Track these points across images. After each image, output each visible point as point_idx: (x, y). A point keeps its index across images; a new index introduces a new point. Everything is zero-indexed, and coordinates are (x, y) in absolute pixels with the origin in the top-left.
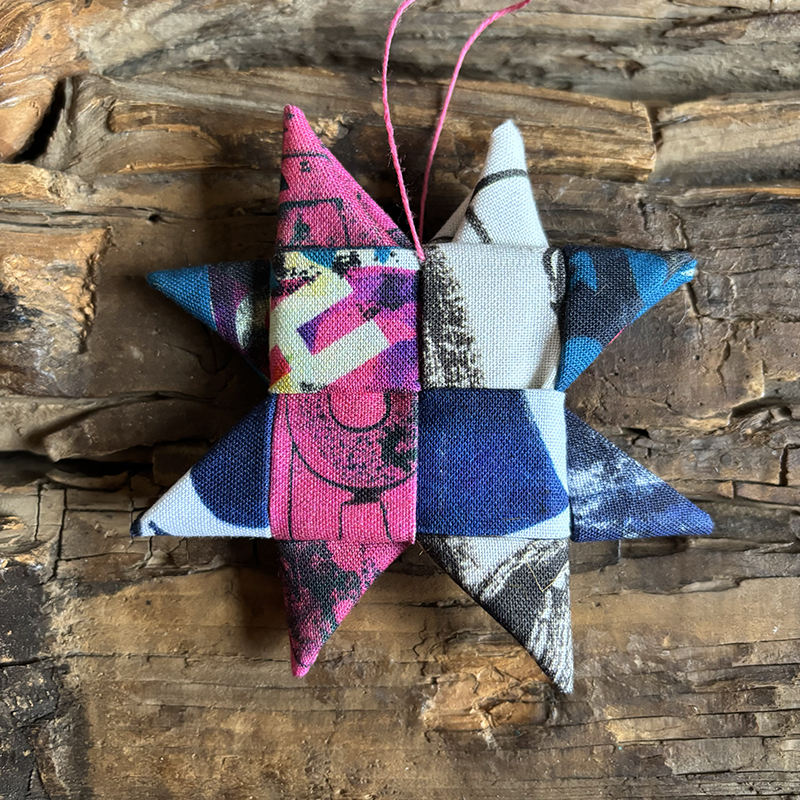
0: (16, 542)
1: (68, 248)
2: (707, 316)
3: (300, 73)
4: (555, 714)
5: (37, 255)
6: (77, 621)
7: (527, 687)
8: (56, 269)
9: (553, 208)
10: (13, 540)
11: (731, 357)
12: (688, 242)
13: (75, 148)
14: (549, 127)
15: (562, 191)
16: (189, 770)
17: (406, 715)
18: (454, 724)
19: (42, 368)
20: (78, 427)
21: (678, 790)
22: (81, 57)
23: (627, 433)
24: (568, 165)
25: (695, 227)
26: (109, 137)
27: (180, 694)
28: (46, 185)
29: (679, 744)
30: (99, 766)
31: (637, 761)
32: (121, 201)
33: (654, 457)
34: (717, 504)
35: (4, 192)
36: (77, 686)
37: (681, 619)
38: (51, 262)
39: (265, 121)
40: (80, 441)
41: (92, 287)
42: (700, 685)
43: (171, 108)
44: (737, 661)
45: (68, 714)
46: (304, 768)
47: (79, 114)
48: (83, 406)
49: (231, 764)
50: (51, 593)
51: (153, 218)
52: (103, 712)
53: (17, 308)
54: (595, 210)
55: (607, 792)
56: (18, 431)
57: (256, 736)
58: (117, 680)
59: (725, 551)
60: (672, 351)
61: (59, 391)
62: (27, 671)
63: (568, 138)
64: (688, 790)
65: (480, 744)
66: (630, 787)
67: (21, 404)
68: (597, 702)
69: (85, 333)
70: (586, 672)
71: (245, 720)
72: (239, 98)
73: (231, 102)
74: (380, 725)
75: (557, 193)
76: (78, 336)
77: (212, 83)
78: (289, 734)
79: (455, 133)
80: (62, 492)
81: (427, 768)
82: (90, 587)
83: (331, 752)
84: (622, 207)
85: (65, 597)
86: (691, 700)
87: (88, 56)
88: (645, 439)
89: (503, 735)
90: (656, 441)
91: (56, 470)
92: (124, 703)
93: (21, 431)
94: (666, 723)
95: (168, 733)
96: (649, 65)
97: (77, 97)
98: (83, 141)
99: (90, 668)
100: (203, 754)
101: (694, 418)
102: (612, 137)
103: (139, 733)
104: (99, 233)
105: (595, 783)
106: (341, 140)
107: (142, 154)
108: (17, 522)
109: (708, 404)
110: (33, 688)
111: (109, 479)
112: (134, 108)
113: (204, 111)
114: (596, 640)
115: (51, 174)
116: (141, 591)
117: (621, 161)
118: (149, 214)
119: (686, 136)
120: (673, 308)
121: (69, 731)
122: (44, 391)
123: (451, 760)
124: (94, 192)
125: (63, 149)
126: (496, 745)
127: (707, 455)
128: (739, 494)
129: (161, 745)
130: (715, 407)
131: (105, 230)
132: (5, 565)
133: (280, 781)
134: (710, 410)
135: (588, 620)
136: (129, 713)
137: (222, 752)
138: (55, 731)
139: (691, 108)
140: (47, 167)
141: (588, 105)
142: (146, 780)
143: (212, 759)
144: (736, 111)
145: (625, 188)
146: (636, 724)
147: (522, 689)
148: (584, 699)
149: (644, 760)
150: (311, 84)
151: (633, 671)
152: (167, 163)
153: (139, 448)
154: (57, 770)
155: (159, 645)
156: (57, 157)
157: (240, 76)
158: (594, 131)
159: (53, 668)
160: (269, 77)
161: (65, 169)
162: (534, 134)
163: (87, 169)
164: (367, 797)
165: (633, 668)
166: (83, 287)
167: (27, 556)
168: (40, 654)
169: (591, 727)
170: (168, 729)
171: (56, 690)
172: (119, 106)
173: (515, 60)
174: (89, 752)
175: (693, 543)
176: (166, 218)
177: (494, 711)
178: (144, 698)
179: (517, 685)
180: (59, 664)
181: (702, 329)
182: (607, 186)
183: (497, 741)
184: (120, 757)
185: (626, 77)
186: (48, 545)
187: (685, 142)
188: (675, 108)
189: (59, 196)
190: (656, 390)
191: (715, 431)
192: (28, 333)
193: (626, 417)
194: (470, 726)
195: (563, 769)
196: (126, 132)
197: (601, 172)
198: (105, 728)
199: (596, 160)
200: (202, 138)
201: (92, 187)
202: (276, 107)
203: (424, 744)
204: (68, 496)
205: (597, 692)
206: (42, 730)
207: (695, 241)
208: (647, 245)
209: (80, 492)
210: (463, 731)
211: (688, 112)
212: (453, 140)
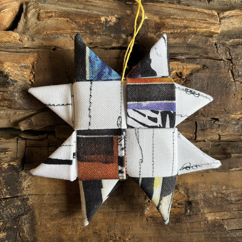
0: (10, 158)
1: (25, 60)
2: (237, 81)
3: (102, 1)
4: (188, 211)
5: (15, 62)
6: (31, 183)
7: (179, 202)
8: (21, 67)
9: (187, 45)
10: (9, 157)
12: (231, 57)
13: (27, 26)
14: (185, 19)
15: (190, 40)
16: (69, 231)
17: (140, 213)
18: (156, 215)
19: (18, 100)
20: (30, 119)
21: (228, 235)
23: (212, 119)
24: (192, 31)
25: (234, 51)
26: (38, 22)
28: (18, 39)
29: (228, 220)
30: (39, 230)
31: (215, 226)
32: (43, 44)
33: (220, 128)
34: (239, 142)
35: (4, 41)
36: (32, 205)
37: (229, 180)
38: (20, 64)
39: (91, 17)
40: (31, 124)
41: (34, 73)
42: (235, 201)
43: (59, 12)
45: (29, 214)
46: (107, 230)
47: (28, 14)
48: (31, 112)
49: (83, 229)
50: (22, 174)
51: (54, 50)
52: (40, 213)
53: (9, 80)
54: (201, 46)
55: (205, 236)
56: (10, 121)
58: (45, 202)
60: (226, 93)
61: (23, 108)
62: (15, 200)
63: (192, 22)
64: (231, 235)
66: (213, 235)
67: (11, 112)
68: (202, 207)
70: (198, 197)
72: (82, 9)
73: (79, 10)
74: (131, 216)
75: (188, 40)
77: (73, 4)
78: (102, 219)
79: (154, 21)
80: (25, 141)
81: (147, 229)
83: (116, 225)
84: (209, 45)
85: (27, 175)
86: (232, 206)
88: (218, 121)
89: (172, 218)
90: (221, 122)
91: (23, 134)
92: (47, 210)
93: (11, 121)
94: (224, 214)
95: (62, 220)
97: (27, 9)
98: (30, 23)
99: (36, 199)
100: (73, 226)
101: (233, 114)
102: (206, 22)
103: (52, 220)
104: (36, 54)
105: (201, 233)
106: (117, 23)
107: (50, 28)
108: (10, 151)
109: (238, 110)
110: (17, 205)
111: (41, 136)
112: (47, 12)
113: (71, 13)
114: (201, 187)
115: (19, 35)
117: (209, 30)
118: (52, 48)
119: (228, 22)
120: (226, 78)
121: (29, 219)
122: (18, 107)
123: (155, 227)
124: (34, 41)
125: (23, 26)
127: (237, 126)
129: (59, 223)
131: (38, 54)
132: (7, 165)
133: (99, 235)
134: (239, 112)
135: (199, 181)
136: (49, 213)
137: (80, 225)
138: (25, 220)
140: (18, 33)
141: (198, 11)
142: (55, 235)
143: (76, 228)
145: (210, 39)
146: (215, 214)
147: (177, 203)
148: (198, 206)
149: (217, 226)
150: (106, 4)
151: (213, 197)
152: (58, 31)
153: (50, 126)
154: (25, 232)
155: (58, 191)
156: (21, 29)
157: (82, 2)
158: (200, 20)
159: (23, 199)
160: (92, 2)
161: (24, 33)
162: (180, 21)
163: (31, 33)
164: (127, 239)
165: (214, 196)
166: (31, 73)
167: (14, 162)
168: (19, 194)
169: (200, 215)
170: (62, 218)
172: (42, 11)
174: (36, 226)
175: (233, 155)
176: (58, 49)
178: (54, 208)
179: (176, 202)
180: (25, 198)
181: (236, 85)
182: (205, 38)
184: (46, 228)
185: (207, 3)
186: (21, 159)
187: (228, 24)
188: (225, 13)
189: (22, 42)
190: (221, 106)
191: (240, 119)
192: (13, 88)
193: (212, 114)
195: (191, 229)
196: (44, 21)
197: (202, 34)
198: (41, 218)
199: (201, 30)
200: (70, 22)
201: (33, 39)
202: (95, 12)
203: (146, 222)
204: (27, 142)
205: (202, 204)
206: (20, 219)
207: (233, 56)
208: (218, 58)
209: (31, 141)
210: (158, 217)
211: (229, 14)
212: (154, 23)
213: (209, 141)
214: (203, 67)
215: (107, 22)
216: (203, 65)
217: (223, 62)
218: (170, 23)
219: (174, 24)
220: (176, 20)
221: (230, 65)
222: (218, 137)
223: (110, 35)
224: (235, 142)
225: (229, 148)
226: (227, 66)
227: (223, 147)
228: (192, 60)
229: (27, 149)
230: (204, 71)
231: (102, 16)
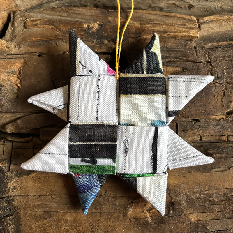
1: (12, 66)
2: (217, 83)
3: (85, 9)
4: (171, 212)
5: (2, 68)
6: (17, 185)
8: (9, 72)
9: (167, 49)
11: (225, 96)
12: (210, 59)
13: (14, 34)
14: (165, 24)
15: (170, 44)
16: (53, 232)
17: (123, 213)
18: (138, 216)
19: (4, 103)
20: (16, 122)
22: (16, 6)
23: (192, 121)
24: (171, 36)
25: (212, 54)
26: (25, 30)
27: (50, 208)
28: (5, 45)
29: (211, 221)
30: (24, 231)
31: (198, 227)
32: (29, 50)
33: (201, 128)
34: (221, 143)
36: (17, 206)
37: (211, 180)
38: (7, 70)
39: (74, 24)
40: (17, 127)
41: (20, 78)
42: (218, 202)
43: (44, 20)
44: (230, 194)
45: (14, 215)
46: (90, 231)
47: (15, 23)
48: (18, 115)
49: (67, 230)
50: (8, 176)
51: (39, 56)
52: (25, 214)
54: (180, 50)
57: (74, 221)
58: (30, 203)
59: (225, 158)
60: (206, 94)
61: (10, 111)
62: (1, 201)
63: (171, 27)
65: (147, 222)
68: (185, 208)
69: (18, 92)
70: (181, 198)
71: (71, 216)
72: (66, 17)
73: (64, 18)
74: (115, 217)
75: (167, 45)
76: (16, 94)
77: (57, 12)
78: (85, 220)
79: (135, 26)
80: (11, 143)
81: (130, 230)
82: (21, 174)
83: (99, 226)
84: (189, 49)
85: (13, 177)
86: (215, 207)
87: (18, 5)
88: (199, 122)
89: (155, 219)
90: (202, 123)
91: (9, 136)
92: (32, 211)
94: (207, 215)
95: (46, 220)
96: (195, 6)
97: (15, 18)
98: (17, 31)
99: (21, 200)
100: (57, 227)
101: (214, 115)
102: (185, 26)
103: (37, 221)
104: (22, 61)
106: (99, 29)
107: (35, 35)
109: (218, 111)
110: (2, 206)
111: (26, 139)
112: (33, 21)
113: (55, 21)
114: (184, 188)
115: (6, 42)
116: (37, 175)
117: (188, 34)
118: (38, 54)
119: (208, 27)
121: (14, 220)
122: (5, 111)
123: (138, 228)
125: (10, 34)
126: (152, 223)
127: (218, 127)
128: (229, 140)
129: (44, 224)
130: (220, 112)
131: (24, 60)
134: (219, 113)
135: (181, 181)
136: (33, 214)
137: (64, 226)
138: (10, 221)
139: (209, 18)
140: (5, 40)
141: (177, 17)
143: (60, 229)
144: (224, 18)
145: (189, 43)
146: (198, 215)
148: (180, 207)
149: (201, 227)
150: (89, 12)
152: (43, 38)
153: (36, 129)
155: (43, 192)
156: (9, 37)
157: (66, 10)
158: (179, 25)
159: (9, 200)
160: (76, 10)
161: (11, 40)
162: (160, 26)
163: (18, 40)
165: (196, 197)
166: (17, 78)
168: (5, 196)
169: (183, 216)
171: (10, 207)
172: (28, 20)
173: (153, 5)
174: (21, 227)
175: (215, 156)
176: (43, 55)
177: (151, 211)
178: (38, 209)
180: (11, 199)
181: (215, 87)
182: (184, 42)
183: (153, 221)
184: (31, 228)
185: (188, 10)
186: (7, 160)
187: (208, 29)
188: (205, 18)
189: (9, 49)
190: (201, 107)
191: (221, 119)
193: (192, 115)
194: (144, 216)
195: (174, 230)
196: (30, 28)
197: (182, 38)
198: (26, 219)
199: (180, 34)
200: (54, 30)
201: (20, 46)
202: (78, 19)
203: (129, 222)
204: (13, 144)
205: (184, 205)
206: (6, 220)
207: (212, 59)
208: (197, 61)
209: (17, 143)
210: (141, 218)
211: (208, 19)
212: (134, 29)
213: (190, 141)
214: (183, 70)
215: (89, 28)
216: (183, 68)
217: (203, 65)
218: (150, 29)
219: (154, 29)
220: (156, 25)
221: (209, 67)
222: (199, 138)
223: (93, 41)
224: (217, 143)
225: (211, 149)
226: (206, 68)
227: (206, 148)
228: (172, 63)
229: (13, 151)
230: (184, 73)
231: (85, 23)
